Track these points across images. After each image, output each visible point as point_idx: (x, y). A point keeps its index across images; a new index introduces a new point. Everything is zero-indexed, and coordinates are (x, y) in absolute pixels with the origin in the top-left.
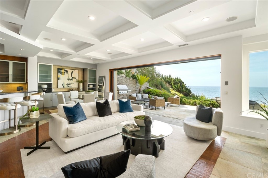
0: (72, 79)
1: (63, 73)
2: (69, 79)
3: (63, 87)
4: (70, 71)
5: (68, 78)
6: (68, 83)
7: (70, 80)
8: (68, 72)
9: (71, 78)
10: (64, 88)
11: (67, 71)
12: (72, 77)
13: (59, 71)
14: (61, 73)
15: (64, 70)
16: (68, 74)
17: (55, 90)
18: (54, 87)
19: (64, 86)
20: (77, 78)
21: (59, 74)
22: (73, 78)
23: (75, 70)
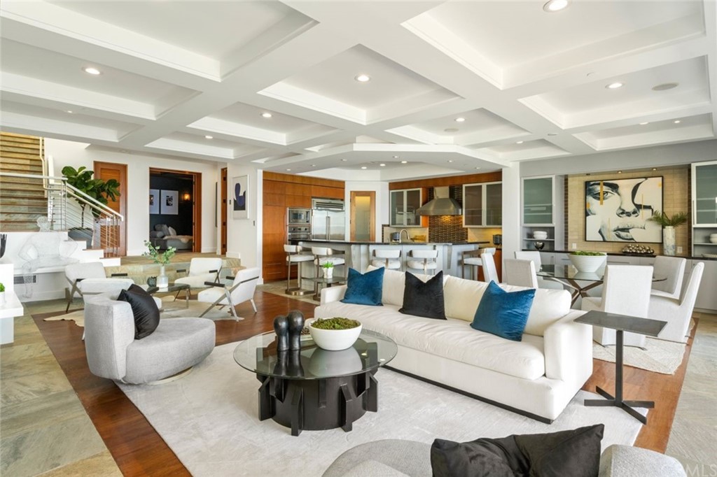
0: (634, 212)
1: (601, 194)
2: (623, 213)
3: (602, 240)
4: (625, 186)
5: (620, 208)
6: (620, 227)
7: (629, 214)
8: (620, 190)
9: (631, 208)
10: (604, 241)
11: (615, 187)
12: (636, 205)
13: (590, 190)
14: (596, 196)
15: (605, 184)
16: (619, 194)
17: (578, 246)
18: (576, 237)
19: (605, 235)
20: (657, 207)
21: (590, 199)
22: (639, 207)
23: (646, 178)
